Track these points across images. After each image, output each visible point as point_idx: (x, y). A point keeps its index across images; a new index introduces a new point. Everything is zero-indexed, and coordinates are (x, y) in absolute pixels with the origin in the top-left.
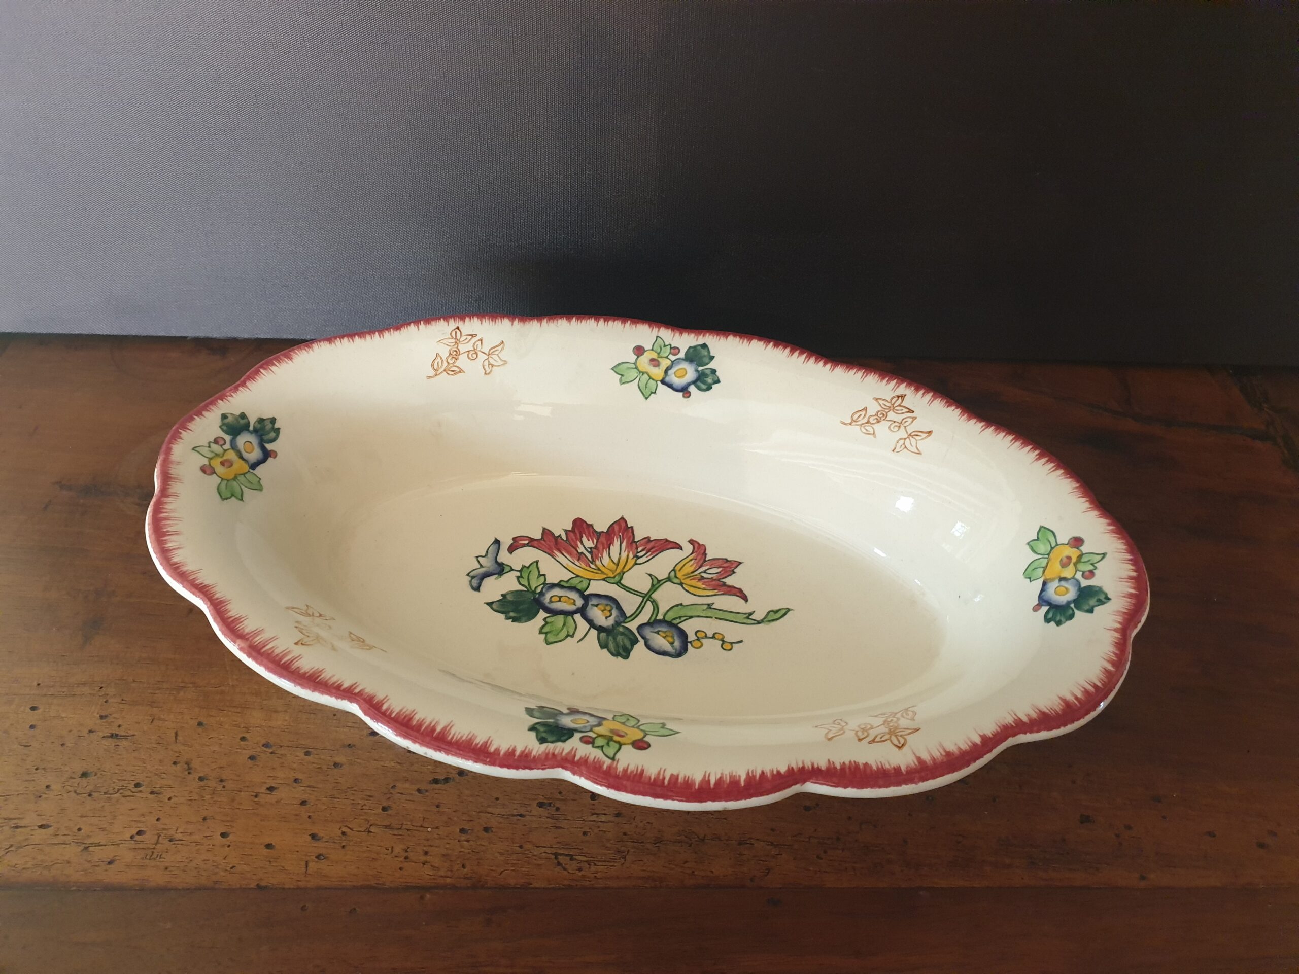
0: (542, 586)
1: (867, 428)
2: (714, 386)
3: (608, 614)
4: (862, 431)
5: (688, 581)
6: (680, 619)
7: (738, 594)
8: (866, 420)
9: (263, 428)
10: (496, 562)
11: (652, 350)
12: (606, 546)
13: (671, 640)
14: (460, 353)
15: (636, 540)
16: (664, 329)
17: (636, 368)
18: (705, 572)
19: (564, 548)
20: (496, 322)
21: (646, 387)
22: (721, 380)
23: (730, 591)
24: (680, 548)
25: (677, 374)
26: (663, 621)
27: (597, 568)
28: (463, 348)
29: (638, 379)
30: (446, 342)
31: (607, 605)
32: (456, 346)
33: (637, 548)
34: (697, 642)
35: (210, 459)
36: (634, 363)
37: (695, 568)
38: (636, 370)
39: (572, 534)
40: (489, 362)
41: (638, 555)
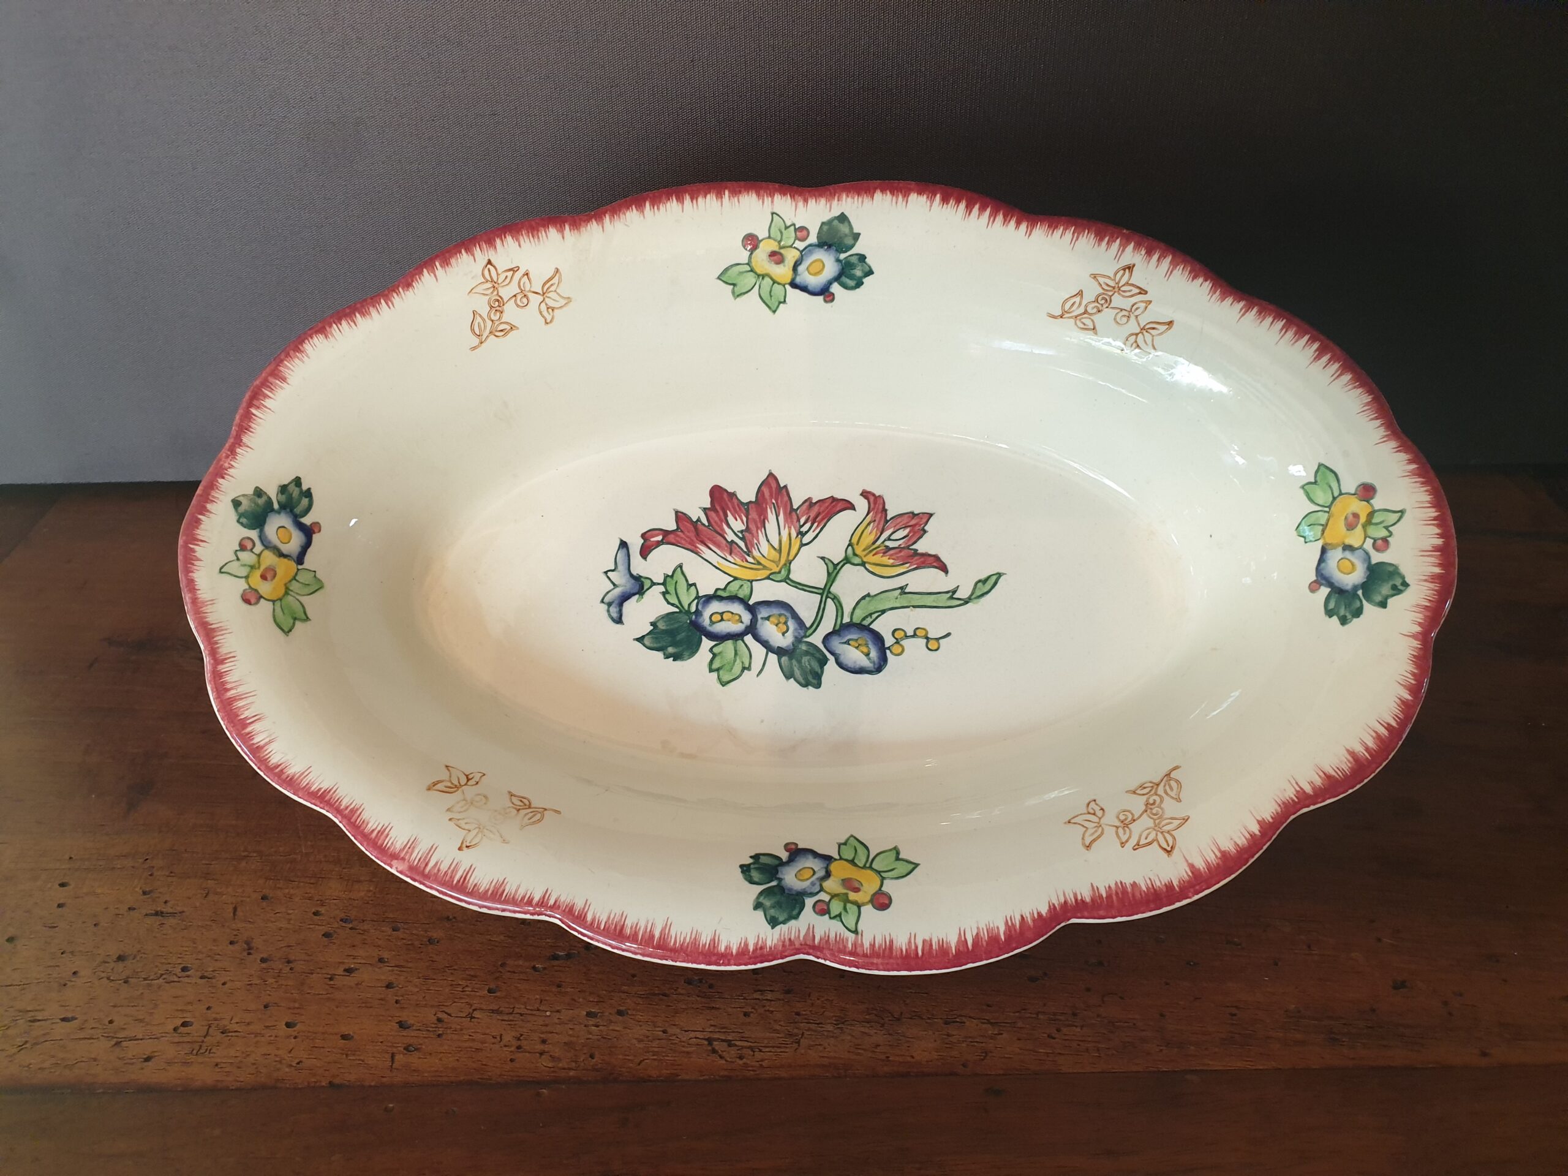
0: (696, 601)
1: (1084, 320)
2: (865, 280)
3: (785, 628)
4: (1077, 326)
5: (870, 558)
6: (871, 617)
7: (935, 564)
8: (1082, 310)
9: (290, 497)
10: (632, 575)
11: (769, 237)
12: (759, 525)
13: (865, 650)
14: (503, 302)
15: (795, 507)
16: (779, 196)
17: (752, 270)
18: (889, 539)
19: (709, 539)
20: (538, 238)
21: (771, 296)
22: (874, 269)
23: (923, 562)
24: (850, 506)
25: (812, 270)
26: (851, 625)
27: (756, 562)
28: (506, 293)
29: (757, 286)
30: (480, 289)
31: (780, 615)
32: (495, 293)
33: (798, 520)
34: (896, 646)
35: (247, 577)
36: (748, 264)
37: (876, 536)
38: (751, 273)
39: (712, 514)
40: (546, 304)
41: (801, 530)
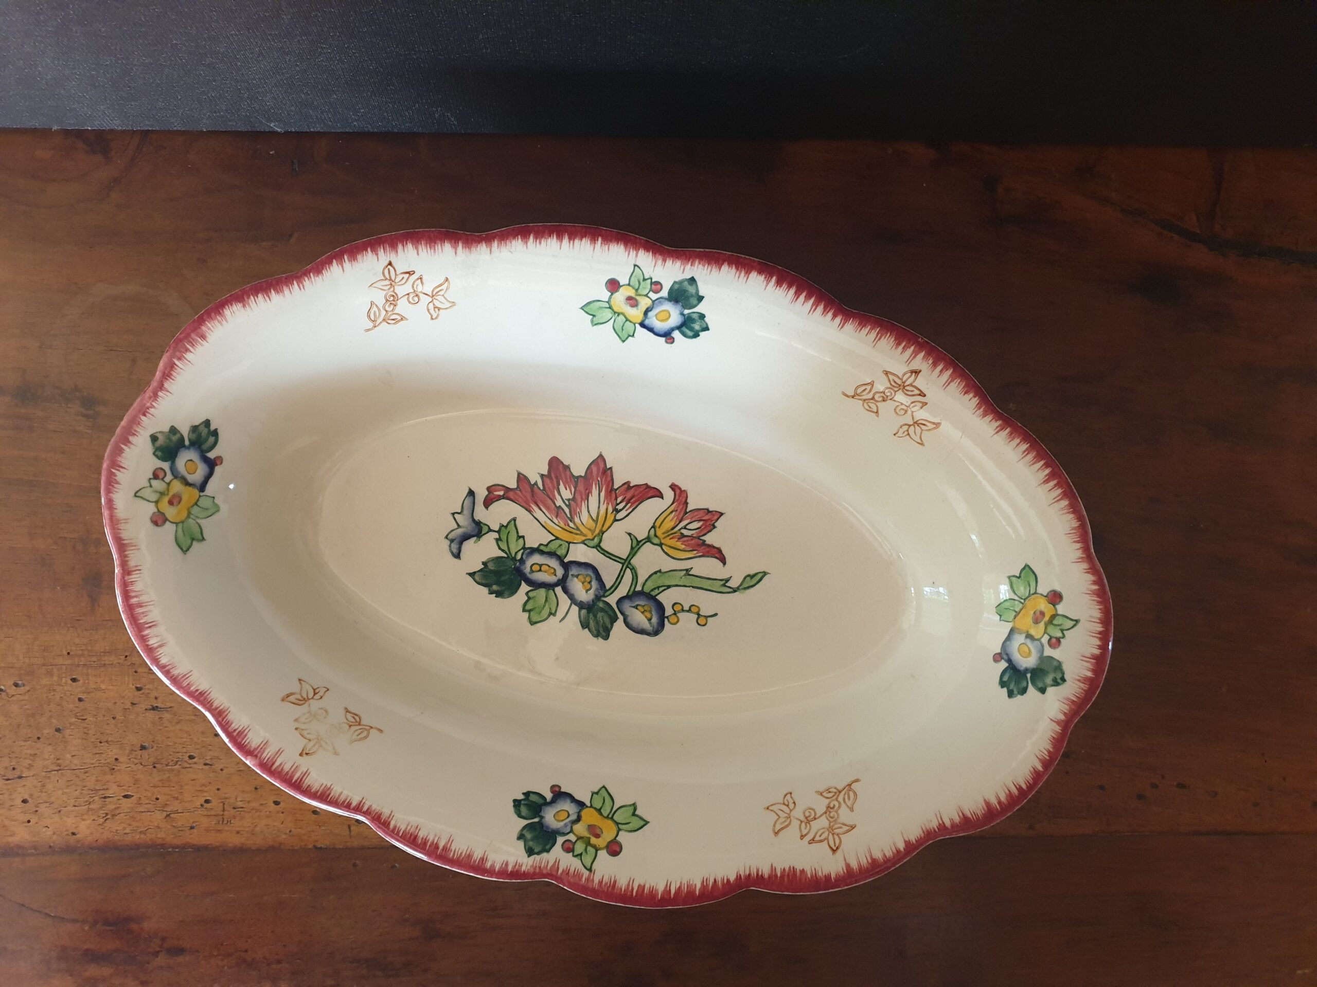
0: (522, 551)
1: (870, 404)
2: (702, 334)
3: (589, 586)
4: (864, 407)
5: (667, 541)
6: (658, 590)
7: (717, 555)
8: (870, 396)
9: (200, 435)
10: (474, 520)
11: (629, 285)
12: (584, 497)
13: (649, 616)
14: (398, 297)
15: (616, 487)
16: (643, 251)
17: (610, 308)
18: (685, 528)
19: (541, 501)
20: (435, 249)
21: (623, 330)
22: (710, 327)
23: (708, 552)
24: (660, 495)
25: (660, 317)
26: (641, 593)
27: (575, 528)
28: (401, 290)
29: (612, 320)
30: (379, 285)
31: (587, 575)
32: (392, 289)
33: (616, 499)
34: (674, 617)
35: (157, 502)
36: (607, 302)
37: (675, 523)
38: (610, 310)
39: (548, 481)
40: (434, 304)
41: (617, 507)
